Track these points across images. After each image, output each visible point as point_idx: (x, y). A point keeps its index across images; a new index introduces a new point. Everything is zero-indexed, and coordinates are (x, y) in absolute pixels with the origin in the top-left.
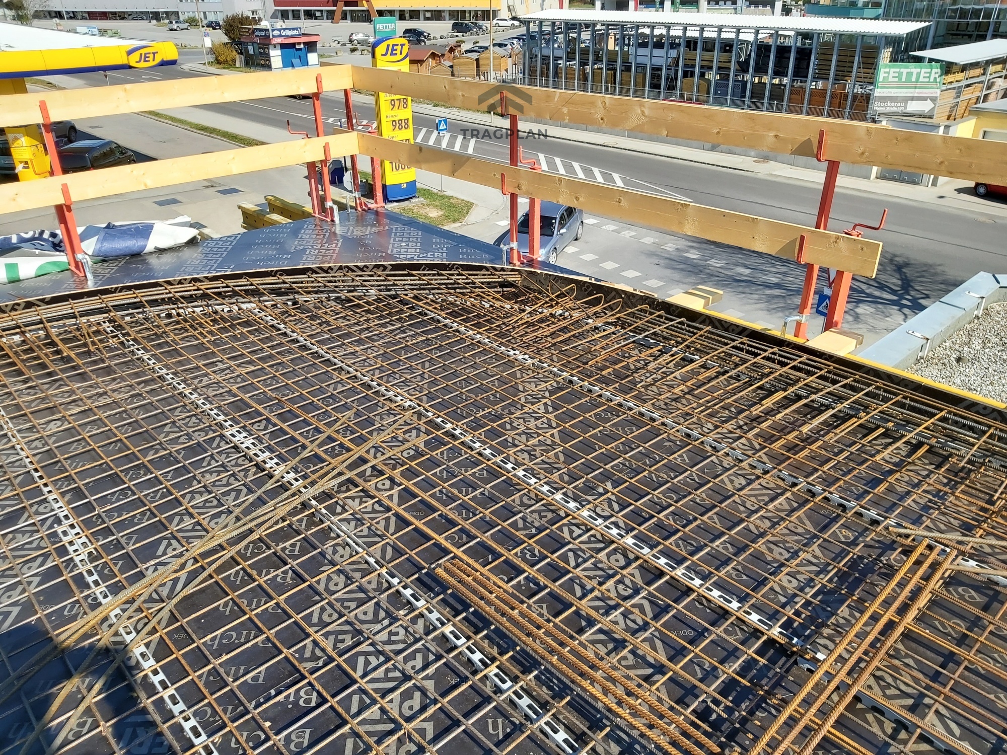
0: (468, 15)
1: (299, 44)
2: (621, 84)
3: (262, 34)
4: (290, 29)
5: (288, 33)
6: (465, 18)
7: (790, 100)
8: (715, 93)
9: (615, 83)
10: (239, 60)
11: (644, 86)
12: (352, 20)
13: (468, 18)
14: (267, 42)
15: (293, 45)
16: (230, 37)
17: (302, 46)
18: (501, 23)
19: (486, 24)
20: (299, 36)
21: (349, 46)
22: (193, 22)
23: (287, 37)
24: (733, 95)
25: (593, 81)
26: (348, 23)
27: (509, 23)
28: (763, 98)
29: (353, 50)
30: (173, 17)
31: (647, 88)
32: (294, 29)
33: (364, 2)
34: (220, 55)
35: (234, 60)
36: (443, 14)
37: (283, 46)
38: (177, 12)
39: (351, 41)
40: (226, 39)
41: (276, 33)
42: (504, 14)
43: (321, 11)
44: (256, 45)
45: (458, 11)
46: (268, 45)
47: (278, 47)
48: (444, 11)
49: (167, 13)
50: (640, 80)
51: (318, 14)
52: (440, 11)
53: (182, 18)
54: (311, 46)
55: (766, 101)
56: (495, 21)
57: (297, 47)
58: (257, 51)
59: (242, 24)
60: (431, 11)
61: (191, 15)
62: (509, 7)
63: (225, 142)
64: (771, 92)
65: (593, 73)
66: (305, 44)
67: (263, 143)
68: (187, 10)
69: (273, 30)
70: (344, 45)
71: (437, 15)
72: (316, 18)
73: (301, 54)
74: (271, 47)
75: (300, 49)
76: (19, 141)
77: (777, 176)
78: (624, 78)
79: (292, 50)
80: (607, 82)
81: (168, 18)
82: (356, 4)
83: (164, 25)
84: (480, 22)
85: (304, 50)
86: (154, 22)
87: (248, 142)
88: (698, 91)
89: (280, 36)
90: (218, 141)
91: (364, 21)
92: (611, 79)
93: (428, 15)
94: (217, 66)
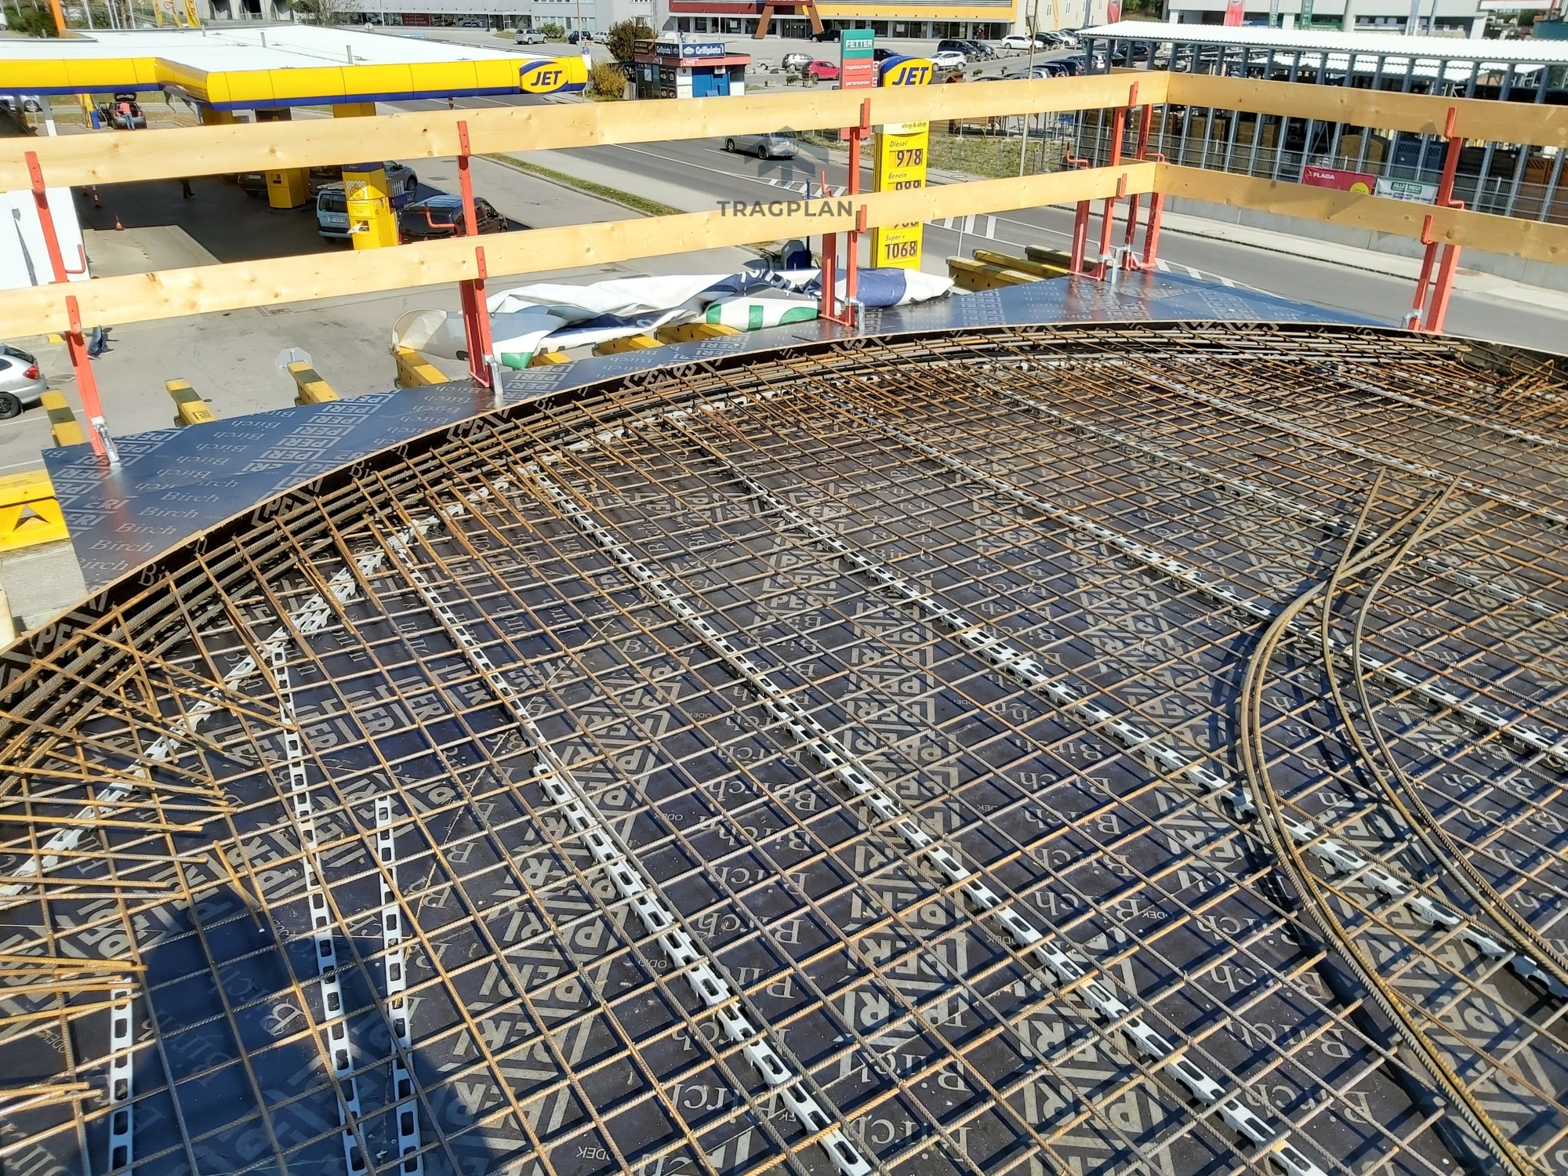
0: (962, 30)
1: (720, 67)
2: (1237, 140)
3: (668, 51)
4: (709, 46)
5: (705, 51)
6: (957, 34)
7: (1524, 177)
8: (1396, 160)
9: (1226, 139)
10: (629, 88)
11: (1275, 145)
12: (783, 35)
13: (962, 35)
14: (674, 64)
15: (710, 70)
16: (617, 56)
17: (723, 71)
18: (1014, 43)
19: (990, 44)
20: (720, 56)
21: (782, 73)
22: (552, 33)
23: (704, 57)
24: (1426, 164)
25: (1190, 134)
26: (777, 38)
27: (1027, 44)
28: (1478, 172)
29: (790, 80)
30: (522, 24)
31: (1280, 149)
32: (714, 45)
33: (805, 7)
34: (603, 81)
35: (621, 90)
36: (923, 28)
37: (697, 71)
38: (529, 18)
39: (785, 66)
40: (610, 59)
41: (689, 51)
42: (1020, 29)
43: (739, 20)
44: (656, 68)
45: (946, 24)
46: (675, 68)
47: (690, 71)
48: (926, 23)
49: (513, 17)
50: (1269, 136)
51: (733, 24)
52: (919, 23)
53: (535, 25)
54: (736, 72)
55: (1483, 176)
56: (1005, 40)
57: (716, 72)
58: (656, 77)
59: (636, 36)
60: (906, 23)
61: (550, 22)
62: (1028, 19)
63: (622, 209)
64: (1493, 162)
65: (1191, 122)
66: (728, 67)
67: (679, 212)
68: (544, 14)
69: (685, 47)
70: (775, 71)
71: (914, 29)
72: (729, 31)
73: (721, 82)
74: (679, 71)
75: (721, 76)
76: (359, 192)
77: (1495, 297)
78: (1242, 132)
79: (707, 77)
80: (1212, 137)
81: (514, 25)
82: (790, 9)
83: (509, 36)
84: (983, 42)
85: (725, 78)
86: (494, 30)
87: (656, 209)
88: (1367, 156)
89: (694, 55)
90: (611, 207)
91: (802, 37)
92: (1220, 131)
93: (901, 28)
94: (597, 97)
